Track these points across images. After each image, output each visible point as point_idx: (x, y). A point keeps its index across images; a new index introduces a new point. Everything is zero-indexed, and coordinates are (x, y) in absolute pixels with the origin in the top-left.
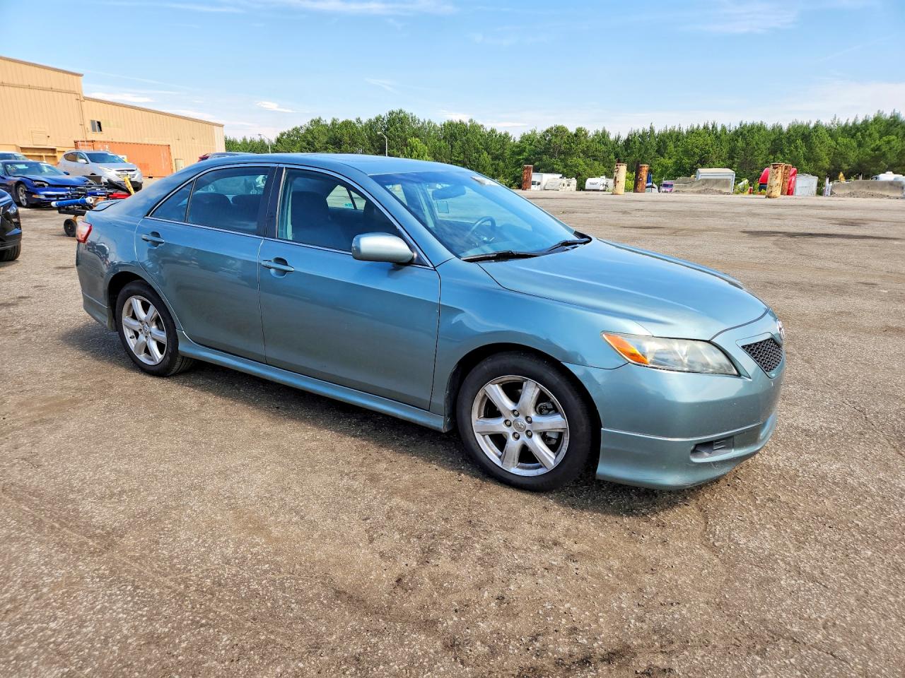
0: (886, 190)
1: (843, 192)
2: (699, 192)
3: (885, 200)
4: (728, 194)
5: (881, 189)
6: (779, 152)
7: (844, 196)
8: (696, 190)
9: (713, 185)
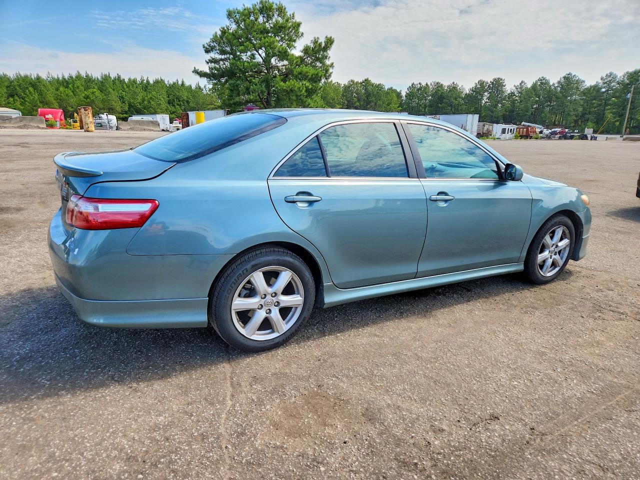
0: (150, 126)
1: (126, 128)
2: (20, 127)
3: (152, 132)
4: (43, 128)
5: (147, 126)
6: (16, 96)
7: (128, 130)
8: (16, 125)
9: (30, 122)
